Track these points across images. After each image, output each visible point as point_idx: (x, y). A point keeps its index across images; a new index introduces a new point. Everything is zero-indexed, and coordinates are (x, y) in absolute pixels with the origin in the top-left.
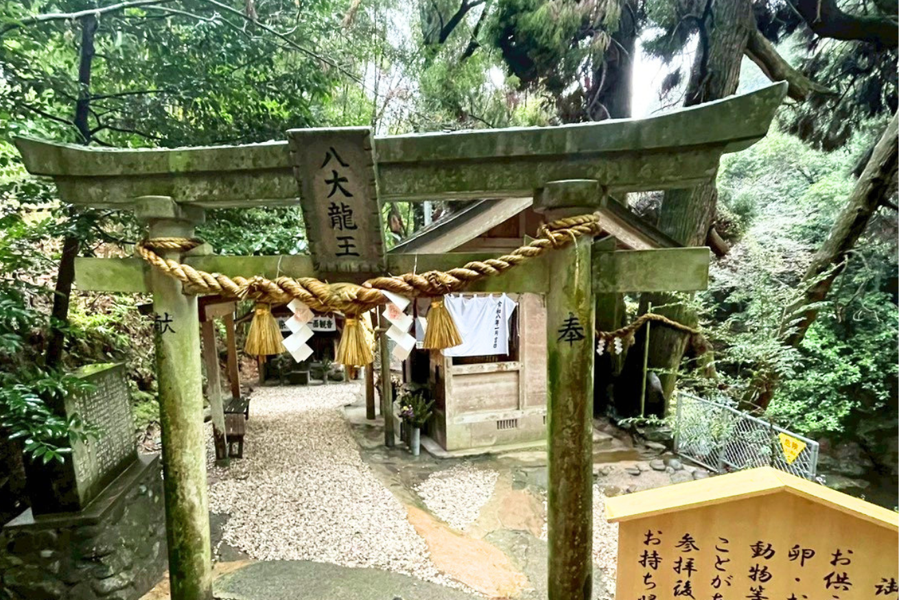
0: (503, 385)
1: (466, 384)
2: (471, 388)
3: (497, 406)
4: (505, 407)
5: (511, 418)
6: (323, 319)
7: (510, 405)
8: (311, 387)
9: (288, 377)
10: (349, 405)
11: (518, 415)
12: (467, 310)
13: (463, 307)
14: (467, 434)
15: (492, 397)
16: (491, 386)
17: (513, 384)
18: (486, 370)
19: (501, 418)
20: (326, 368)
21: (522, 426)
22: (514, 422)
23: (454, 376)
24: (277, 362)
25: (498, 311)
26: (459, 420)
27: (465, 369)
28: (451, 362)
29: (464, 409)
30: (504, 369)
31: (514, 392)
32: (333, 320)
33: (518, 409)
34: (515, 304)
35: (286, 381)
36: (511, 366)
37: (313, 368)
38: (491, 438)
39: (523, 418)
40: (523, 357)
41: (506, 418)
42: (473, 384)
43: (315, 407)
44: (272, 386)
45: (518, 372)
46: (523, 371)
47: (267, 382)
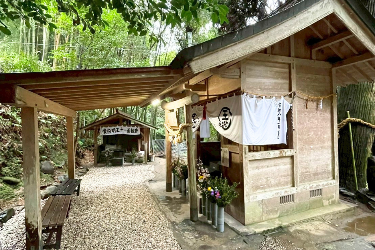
0: (282, 167)
1: (257, 168)
2: (261, 170)
3: (278, 184)
4: (284, 185)
5: (289, 194)
6: (133, 128)
7: (287, 183)
8: (124, 167)
9: (111, 161)
10: (151, 180)
11: (293, 191)
12: (258, 108)
13: (256, 105)
14: (259, 210)
15: (275, 177)
16: (274, 168)
17: (289, 166)
18: (272, 156)
19: (283, 195)
20: (134, 156)
21: (297, 200)
22: (291, 197)
23: (250, 161)
24: (105, 153)
25: (279, 110)
26: (254, 198)
27: (258, 155)
28: (247, 150)
29: (257, 188)
30: (284, 155)
31: (290, 172)
32: (139, 129)
33: (293, 186)
34: (290, 105)
35: (110, 164)
36: (288, 152)
37: (126, 156)
38: (277, 211)
39: (297, 193)
40: (296, 145)
41: (286, 194)
42: (262, 167)
43: (128, 182)
44: (101, 167)
45: (292, 157)
46: (296, 157)
47: (99, 164)
